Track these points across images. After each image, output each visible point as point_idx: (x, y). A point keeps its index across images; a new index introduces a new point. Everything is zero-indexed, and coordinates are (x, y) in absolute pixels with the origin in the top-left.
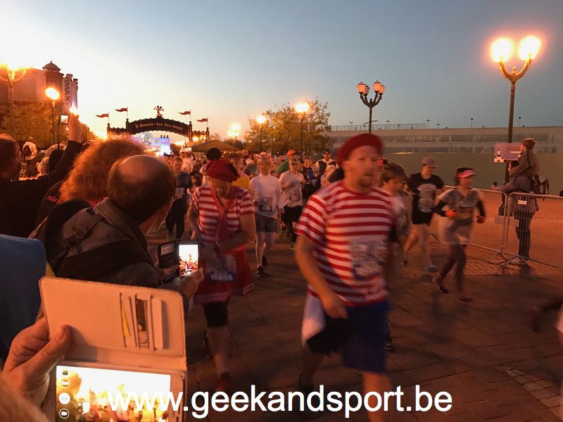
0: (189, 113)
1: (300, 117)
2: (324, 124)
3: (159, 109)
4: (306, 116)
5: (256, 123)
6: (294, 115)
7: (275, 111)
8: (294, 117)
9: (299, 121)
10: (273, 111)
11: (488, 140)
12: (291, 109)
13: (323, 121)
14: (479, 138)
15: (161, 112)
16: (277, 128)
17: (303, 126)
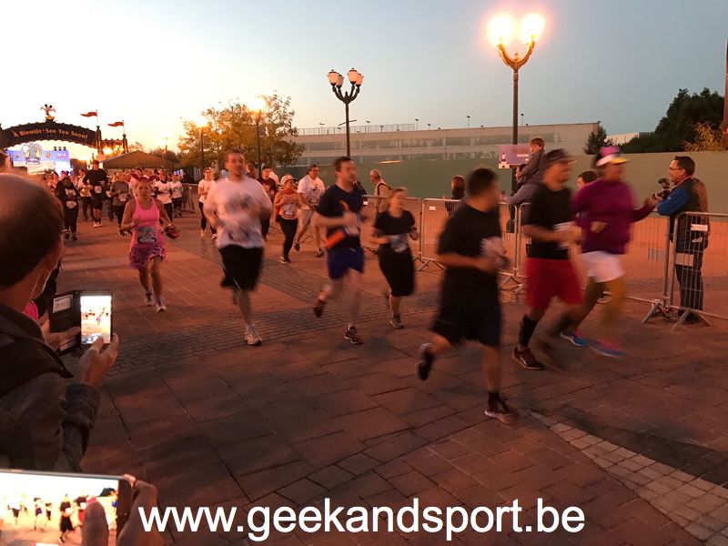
0: (94, 114)
1: (254, 117)
2: (287, 125)
3: (48, 108)
4: (262, 116)
5: (193, 126)
6: (245, 115)
7: (220, 108)
8: (246, 117)
9: (254, 123)
10: (216, 110)
11: (487, 143)
12: (242, 106)
13: (285, 122)
14: (478, 140)
15: (51, 113)
16: (223, 133)
17: (259, 130)
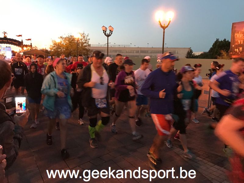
0: (21, 36)
1: (76, 40)
2: (87, 43)
3: (5, 33)
4: (79, 40)
5: (55, 42)
7: (65, 36)
8: (74, 40)
9: (76, 42)
10: (63, 37)
11: (154, 53)
12: (72, 36)
13: (87, 42)
14: (151, 51)
15: (6, 35)
16: (65, 45)
17: (78, 44)
